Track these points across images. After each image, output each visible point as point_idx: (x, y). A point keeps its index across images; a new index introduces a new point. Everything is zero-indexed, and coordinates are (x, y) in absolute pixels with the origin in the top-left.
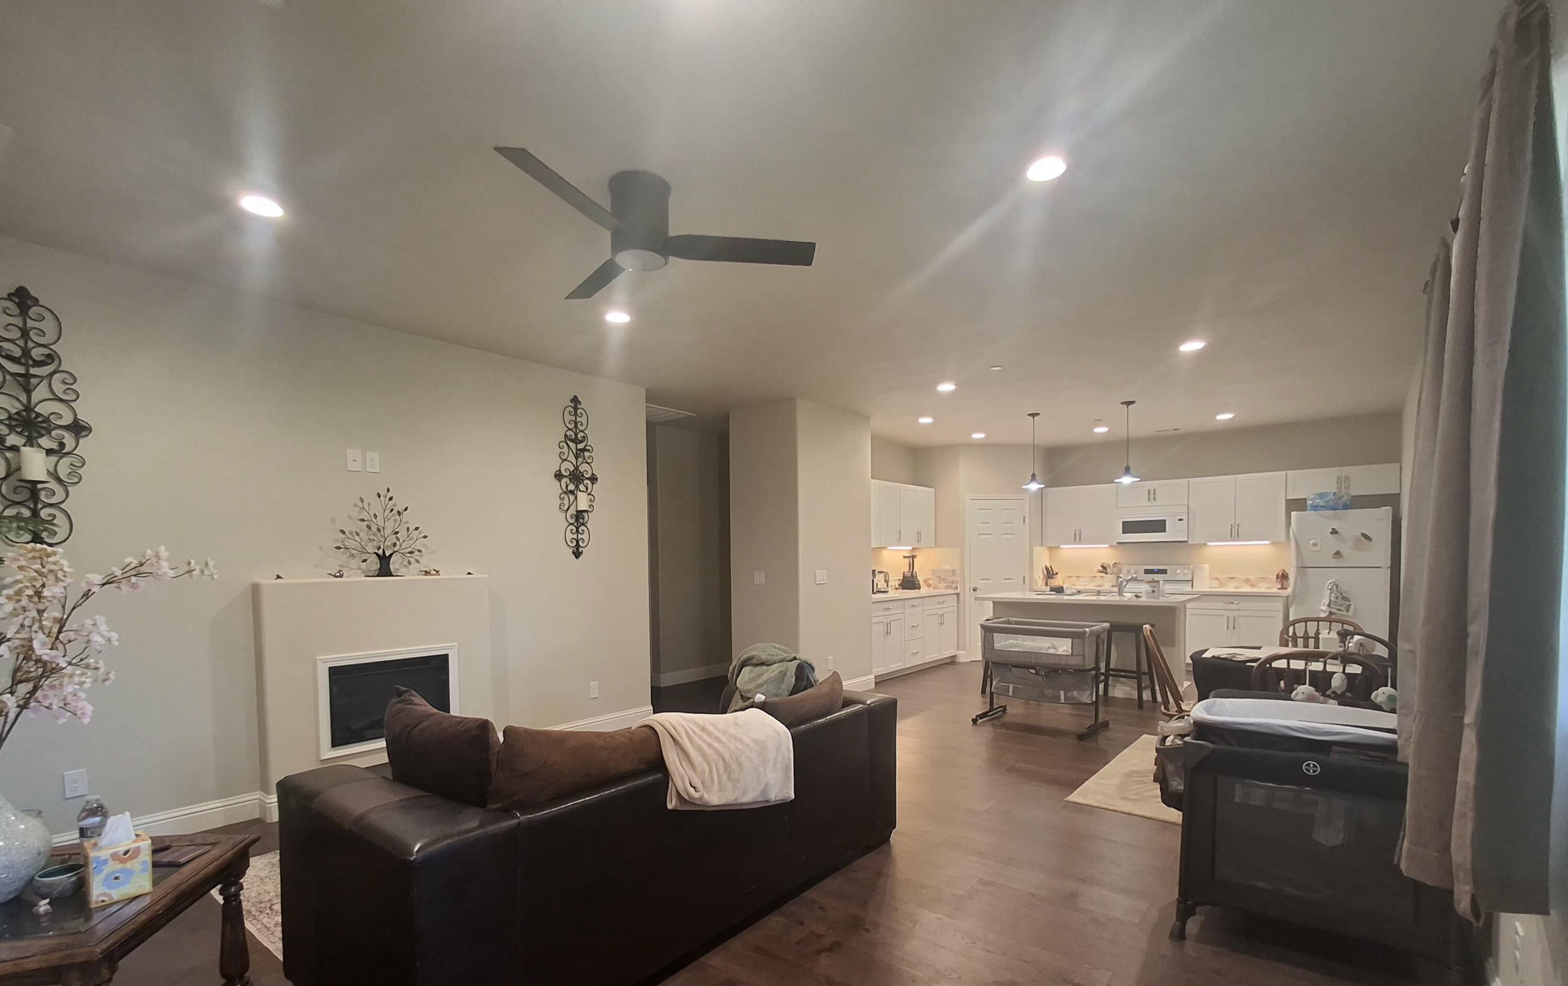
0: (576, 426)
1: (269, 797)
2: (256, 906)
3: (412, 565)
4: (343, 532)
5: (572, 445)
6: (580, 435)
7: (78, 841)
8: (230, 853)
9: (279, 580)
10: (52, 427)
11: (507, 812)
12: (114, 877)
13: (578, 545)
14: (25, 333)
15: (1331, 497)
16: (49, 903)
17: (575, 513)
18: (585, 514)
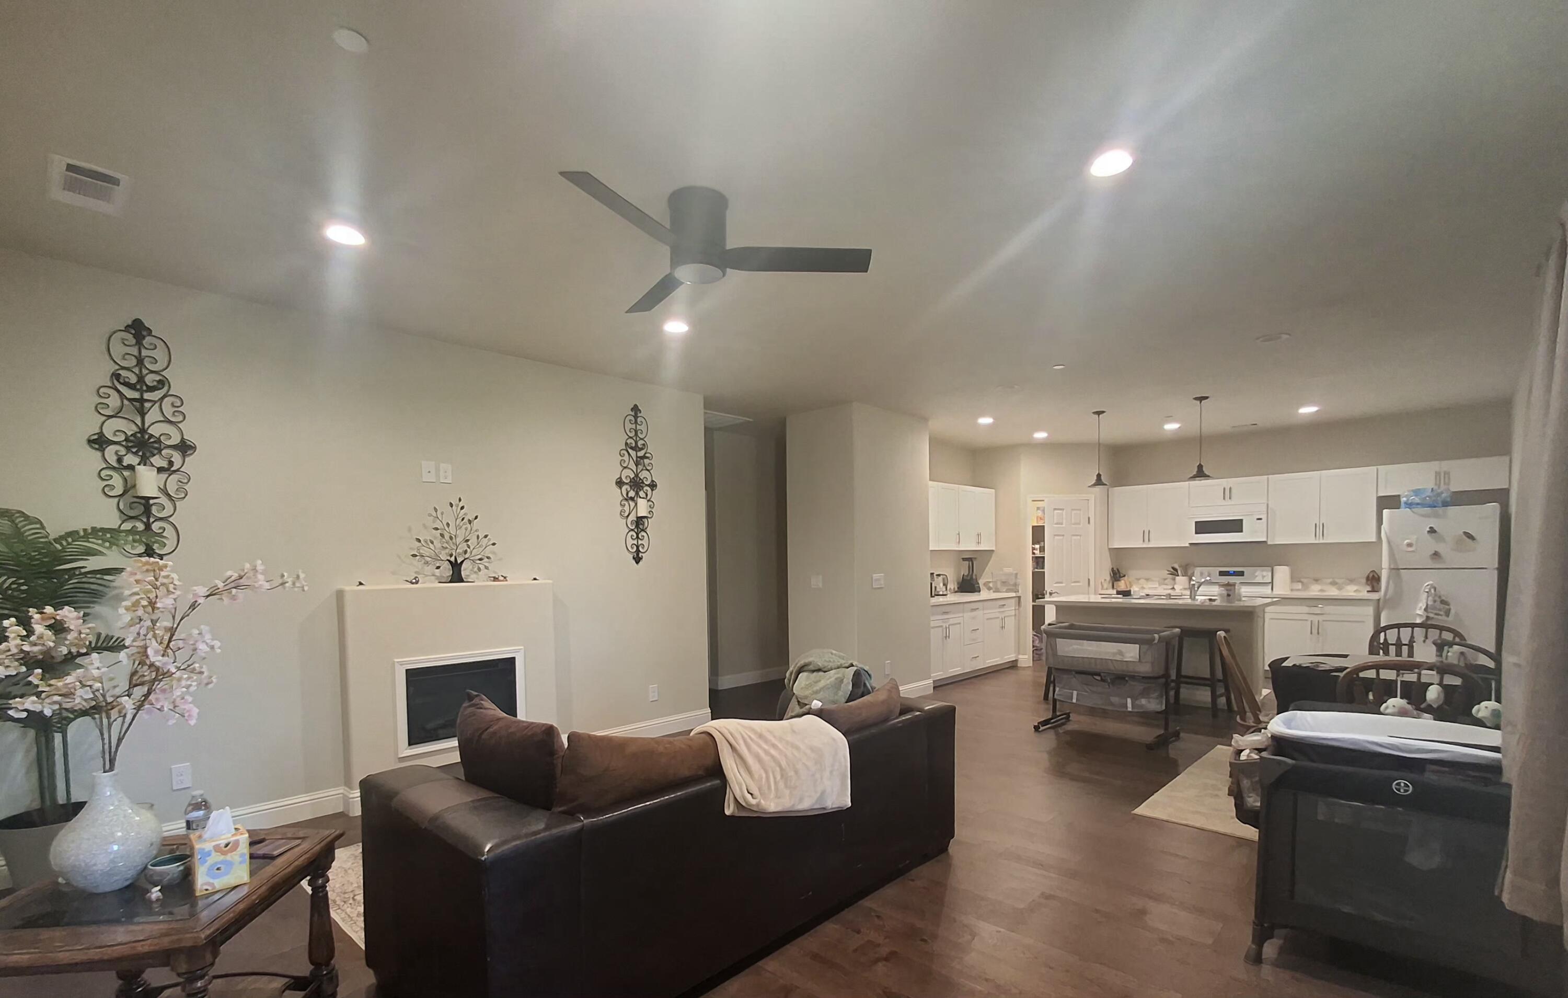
0: (636, 434)
1: (352, 792)
2: (340, 896)
3: (482, 572)
4: (419, 540)
5: (632, 453)
6: (640, 443)
7: (185, 833)
8: (318, 847)
9: (361, 587)
10: (162, 447)
11: (571, 814)
12: (216, 868)
13: (638, 551)
14: (140, 362)
15: (1429, 493)
16: (160, 890)
17: (635, 519)
18: (646, 521)
